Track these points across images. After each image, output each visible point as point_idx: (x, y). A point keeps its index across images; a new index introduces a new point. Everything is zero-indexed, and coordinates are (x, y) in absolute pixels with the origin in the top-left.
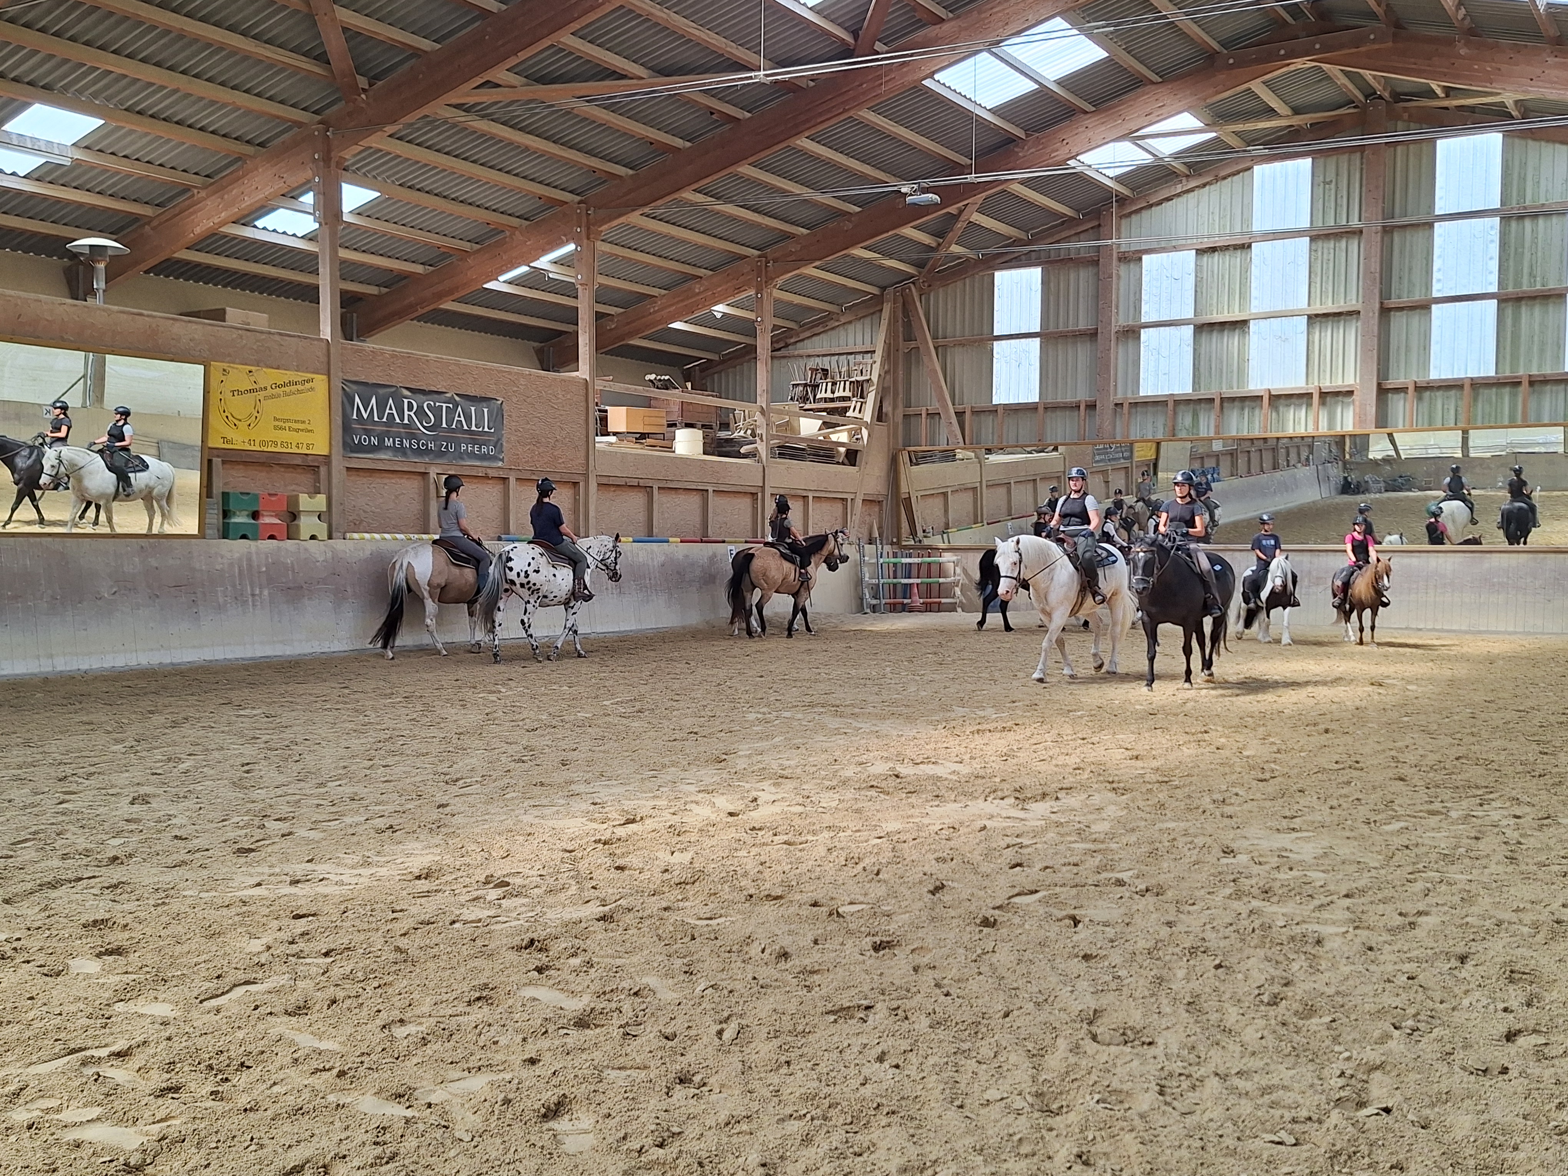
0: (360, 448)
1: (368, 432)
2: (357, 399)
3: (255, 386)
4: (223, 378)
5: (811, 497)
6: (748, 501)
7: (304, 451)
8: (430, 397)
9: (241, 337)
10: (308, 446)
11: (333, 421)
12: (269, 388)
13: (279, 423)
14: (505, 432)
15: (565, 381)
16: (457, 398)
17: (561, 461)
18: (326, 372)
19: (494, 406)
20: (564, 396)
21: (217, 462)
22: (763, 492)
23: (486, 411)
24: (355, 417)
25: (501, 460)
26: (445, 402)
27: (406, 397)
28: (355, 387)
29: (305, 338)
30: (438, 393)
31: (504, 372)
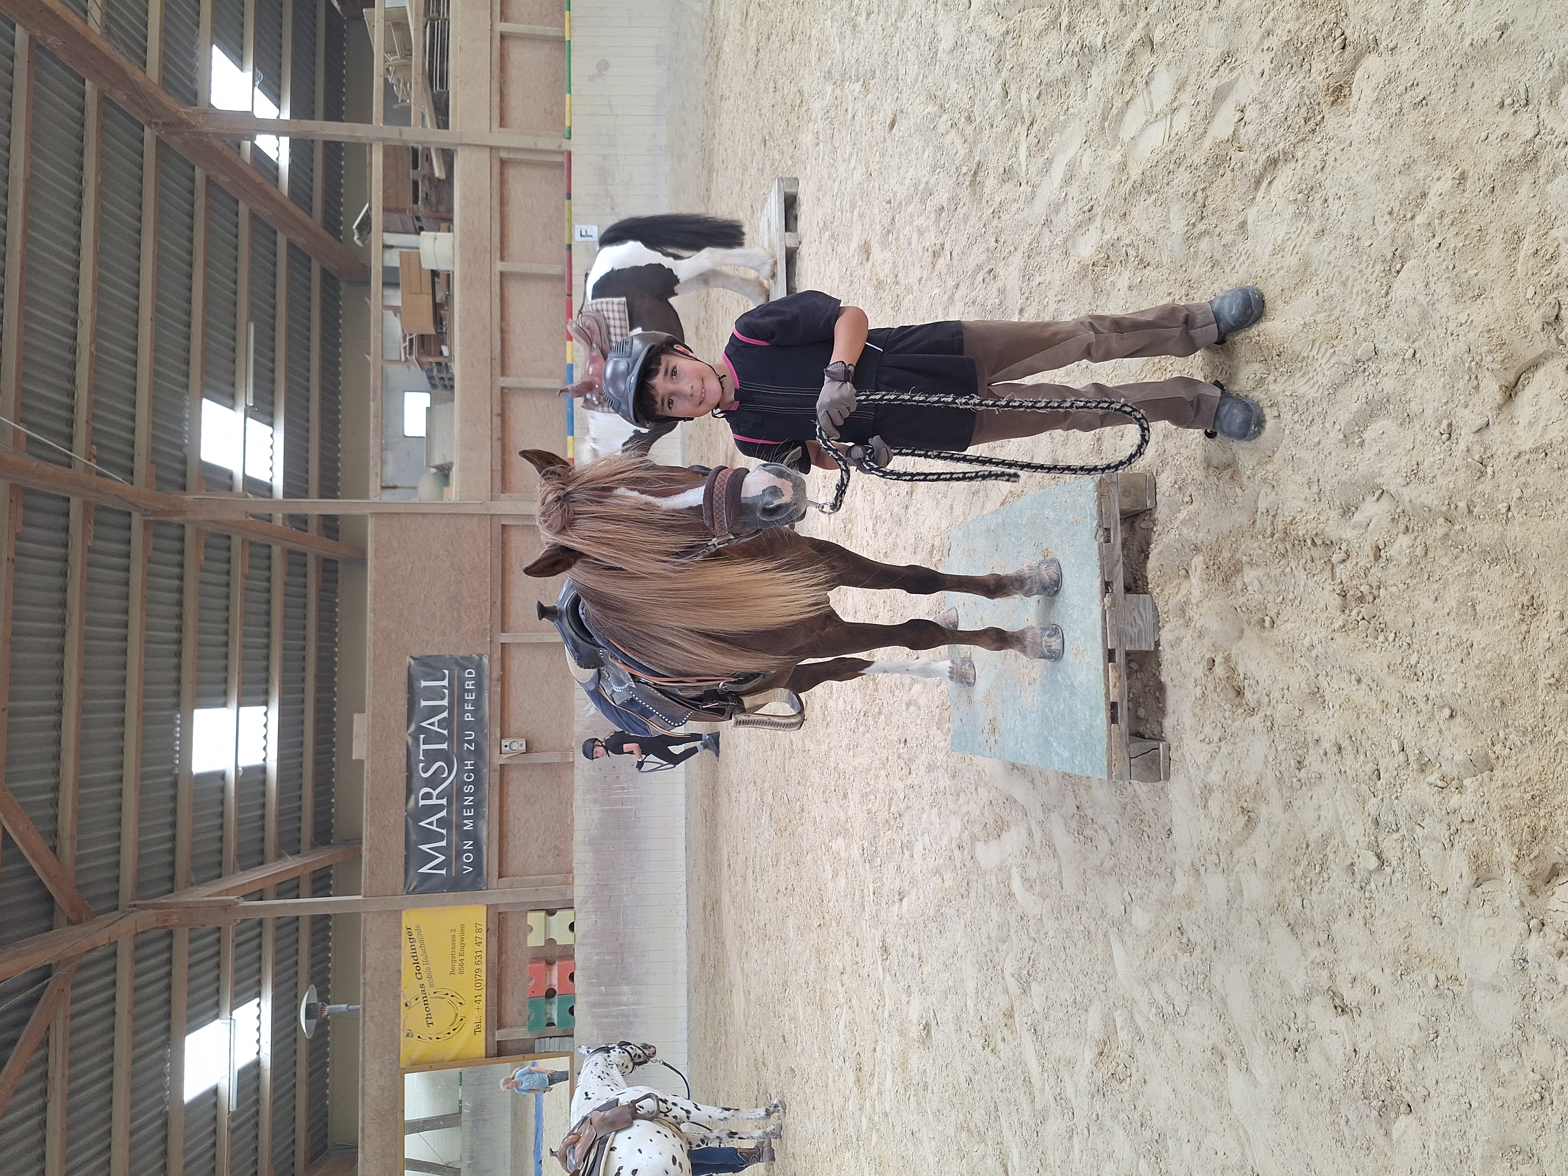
1: (460, 853)
2: (425, 870)
3: (421, 1000)
4: (416, 1036)
5: (502, 27)
6: (512, 173)
7: (483, 935)
8: (414, 767)
9: (372, 1017)
10: (479, 931)
11: (450, 904)
12: (421, 982)
13: (457, 967)
14: (446, 652)
15: (376, 550)
16: (413, 727)
17: (477, 560)
18: (400, 912)
19: (417, 670)
20: (395, 553)
21: (500, 1035)
22: (498, 148)
23: (424, 684)
24: (444, 872)
25: (481, 659)
26: (419, 746)
27: (417, 802)
28: (412, 873)
29: (365, 939)
30: (409, 755)
31: (375, 653)
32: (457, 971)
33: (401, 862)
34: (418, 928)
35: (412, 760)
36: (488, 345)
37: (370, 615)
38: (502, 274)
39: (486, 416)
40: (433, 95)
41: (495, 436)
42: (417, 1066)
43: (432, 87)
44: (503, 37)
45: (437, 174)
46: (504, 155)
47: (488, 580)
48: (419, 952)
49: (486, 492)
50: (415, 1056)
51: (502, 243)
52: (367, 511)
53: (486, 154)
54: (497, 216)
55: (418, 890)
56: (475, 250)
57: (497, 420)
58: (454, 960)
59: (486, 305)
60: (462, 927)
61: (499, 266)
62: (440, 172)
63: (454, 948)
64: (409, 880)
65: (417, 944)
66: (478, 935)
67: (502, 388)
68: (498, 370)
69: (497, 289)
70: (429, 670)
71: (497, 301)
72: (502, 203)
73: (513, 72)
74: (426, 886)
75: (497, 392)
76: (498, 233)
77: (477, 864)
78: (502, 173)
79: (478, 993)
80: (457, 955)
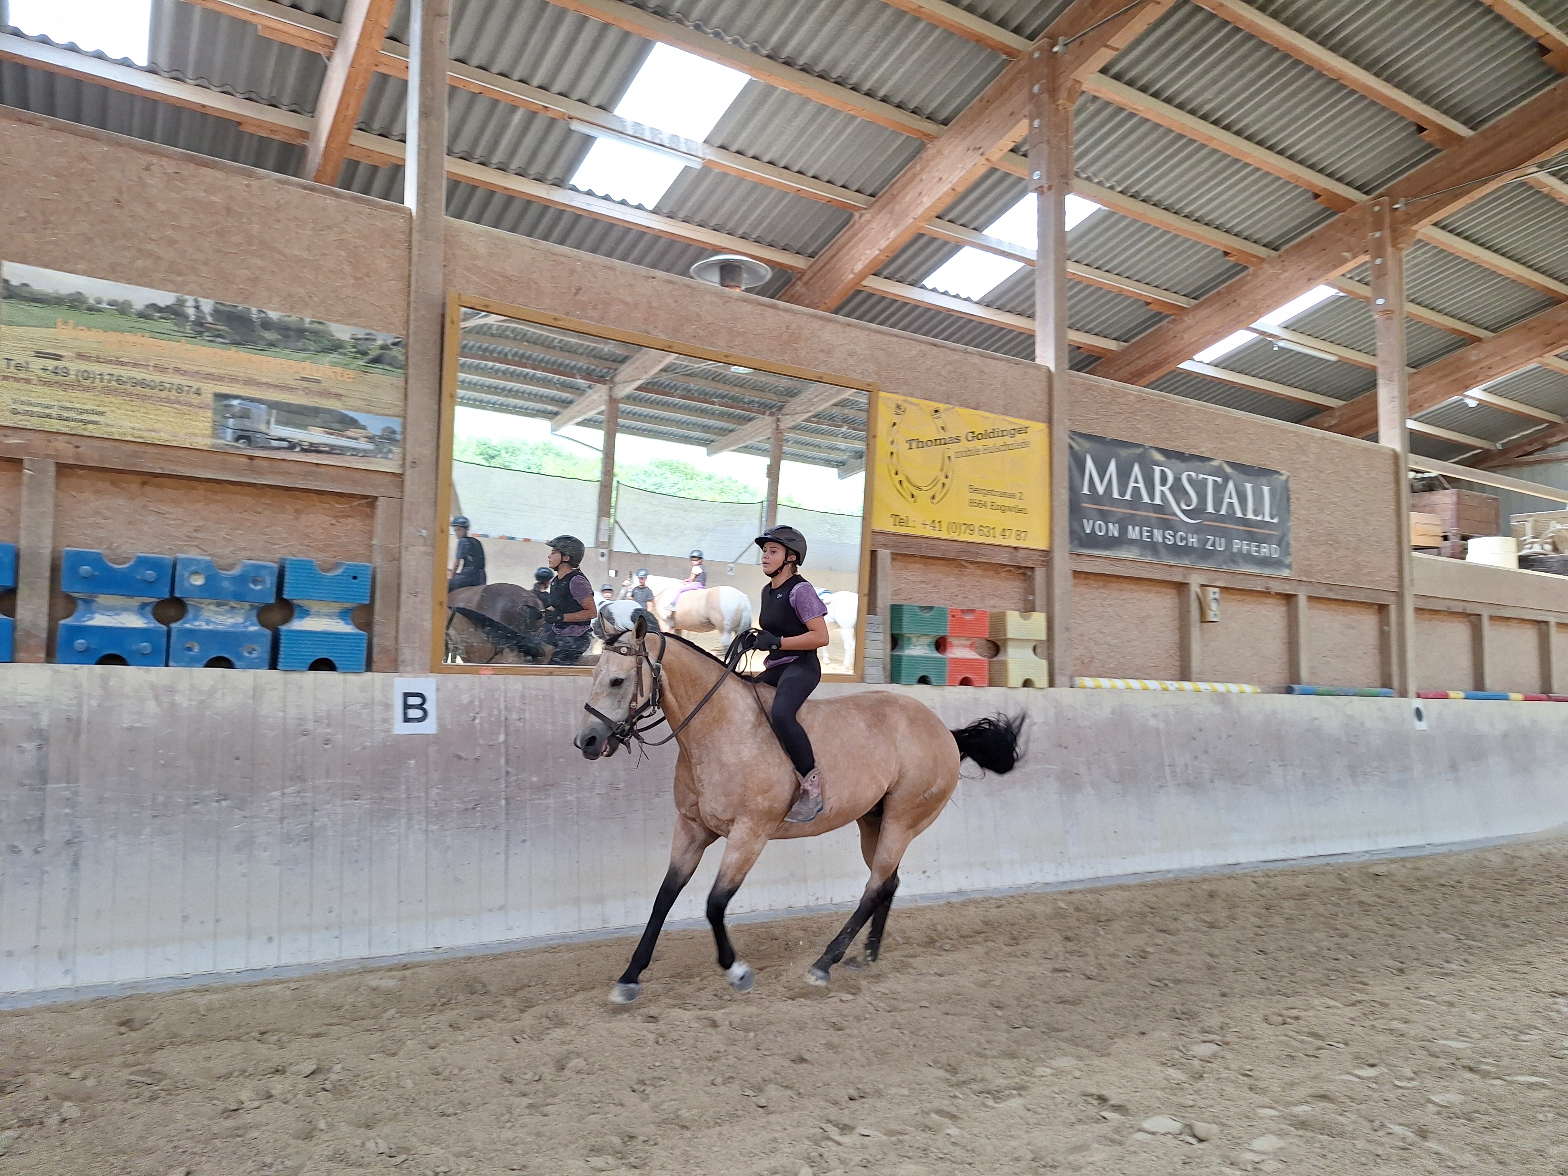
0: (1093, 541)
1: (1104, 516)
2: (1090, 464)
3: (943, 435)
8: (1192, 464)
9: (925, 356)
13: (977, 497)
14: (1293, 523)
15: (1368, 451)
16: (1228, 469)
19: (1278, 483)
20: (1367, 472)
23: (1266, 490)
24: (1086, 490)
25: (1288, 567)
26: (1211, 474)
27: (1158, 464)
29: (1015, 364)
30: (1203, 460)
31: (1290, 432)
32: (973, 496)
35: (1197, 464)
41: (1451, 604)
58: (985, 492)
60: (1024, 511)
61: (1552, 621)
65: (1008, 440)
67: (1482, 616)
68: (1497, 612)
70: (1277, 499)
75: (1480, 610)
79: (944, 526)
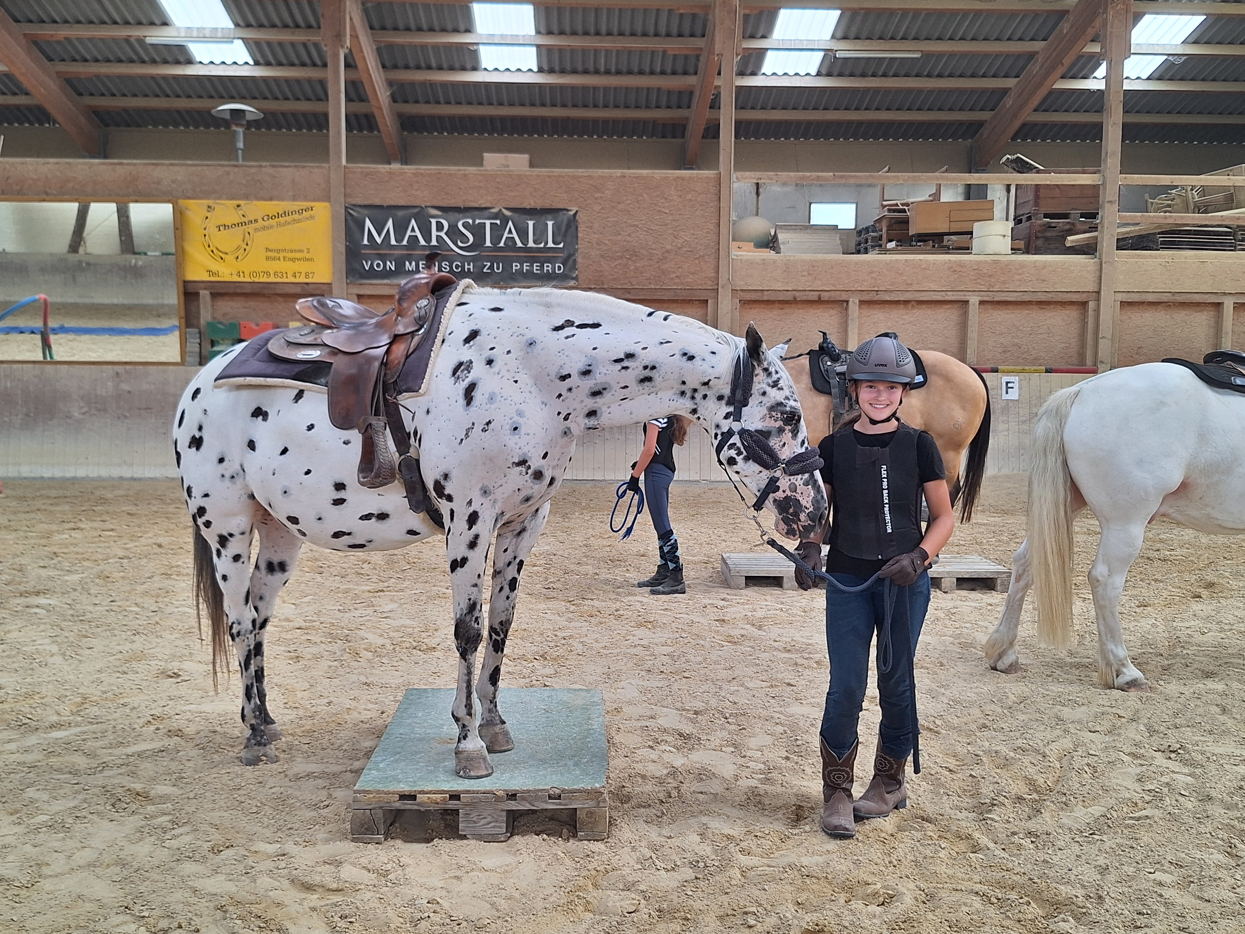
1: (383, 258)
2: (368, 224)
3: (243, 219)
4: (208, 214)
5: (1229, 304)
6: (1073, 313)
7: (303, 279)
8: (468, 214)
9: (228, 173)
10: (307, 275)
11: (334, 247)
12: (260, 220)
13: (272, 254)
14: (581, 246)
15: (683, 179)
16: (507, 213)
17: (673, 275)
18: (327, 199)
19: (564, 218)
20: (680, 196)
21: (205, 294)
22: (1098, 300)
23: (550, 224)
24: (365, 242)
25: (573, 279)
26: (488, 219)
27: (434, 217)
28: (366, 212)
29: (303, 167)
30: (480, 210)
31: (581, 177)
32: (269, 254)
33: (377, 202)
34: (312, 217)
35: (476, 213)
36: (892, 288)
37: (618, 172)
38: (967, 302)
39: (818, 285)
40: (1155, 234)
41: (797, 294)
42: (179, 215)
43: (1162, 233)
44: (1218, 305)
45: (1070, 238)
46: (1092, 305)
47: (653, 287)
48: (288, 218)
49: (740, 284)
50: (190, 214)
51: (998, 302)
52: (722, 169)
53: (1092, 287)
54: (1027, 298)
55: (349, 218)
56: (991, 276)
57: (814, 296)
58: (279, 251)
59: (933, 287)
60: (311, 260)
61: (974, 300)
62: (1072, 241)
63: (292, 251)
64: (359, 209)
65: (296, 216)
66: (303, 275)
67: (847, 302)
68: (866, 297)
69: (950, 297)
70: (563, 229)
71: (938, 297)
72: (1041, 304)
73: (1181, 315)
74: (352, 224)
75: (844, 297)
76: (1008, 299)
77: (372, 274)
78: (1072, 303)
79: (246, 273)
80: (285, 254)
